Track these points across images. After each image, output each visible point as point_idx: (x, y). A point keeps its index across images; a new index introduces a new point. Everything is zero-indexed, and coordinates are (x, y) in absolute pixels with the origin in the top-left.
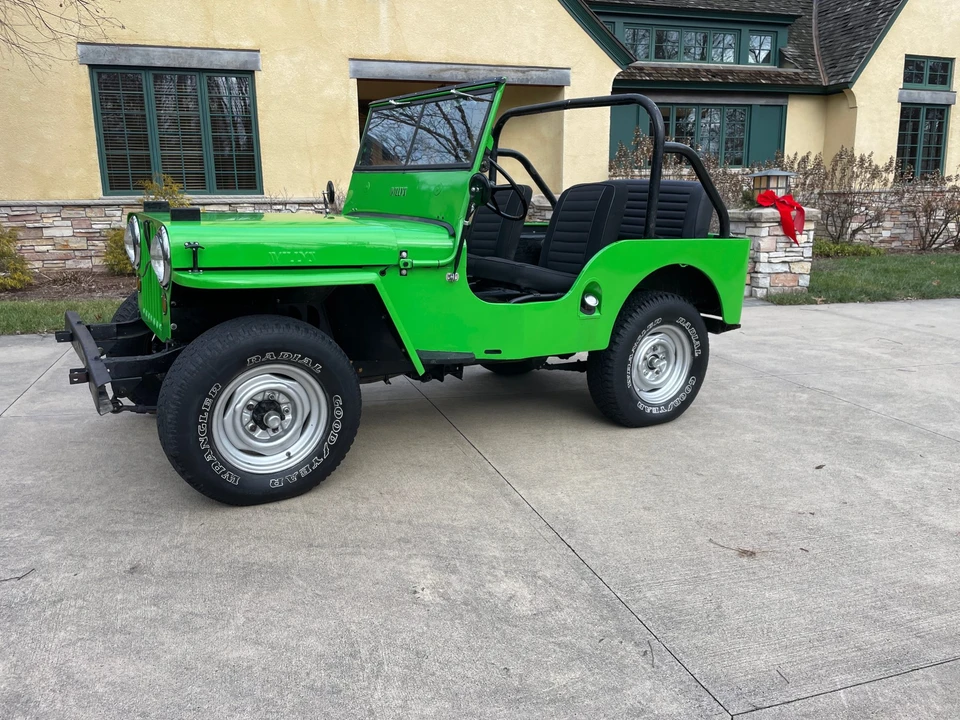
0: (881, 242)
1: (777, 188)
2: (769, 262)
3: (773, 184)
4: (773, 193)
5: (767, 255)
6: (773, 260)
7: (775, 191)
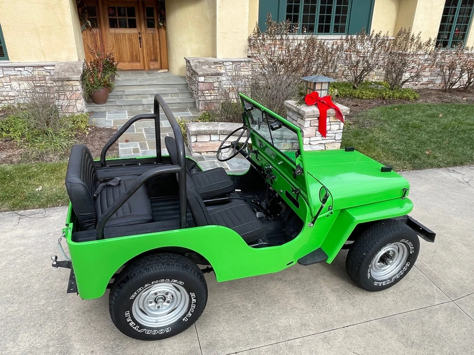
0: (422, 84)
1: (321, 90)
2: (309, 144)
3: (318, 87)
4: (317, 94)
5: (308, 139)
6: (312, 143)
7: (318, 92)
